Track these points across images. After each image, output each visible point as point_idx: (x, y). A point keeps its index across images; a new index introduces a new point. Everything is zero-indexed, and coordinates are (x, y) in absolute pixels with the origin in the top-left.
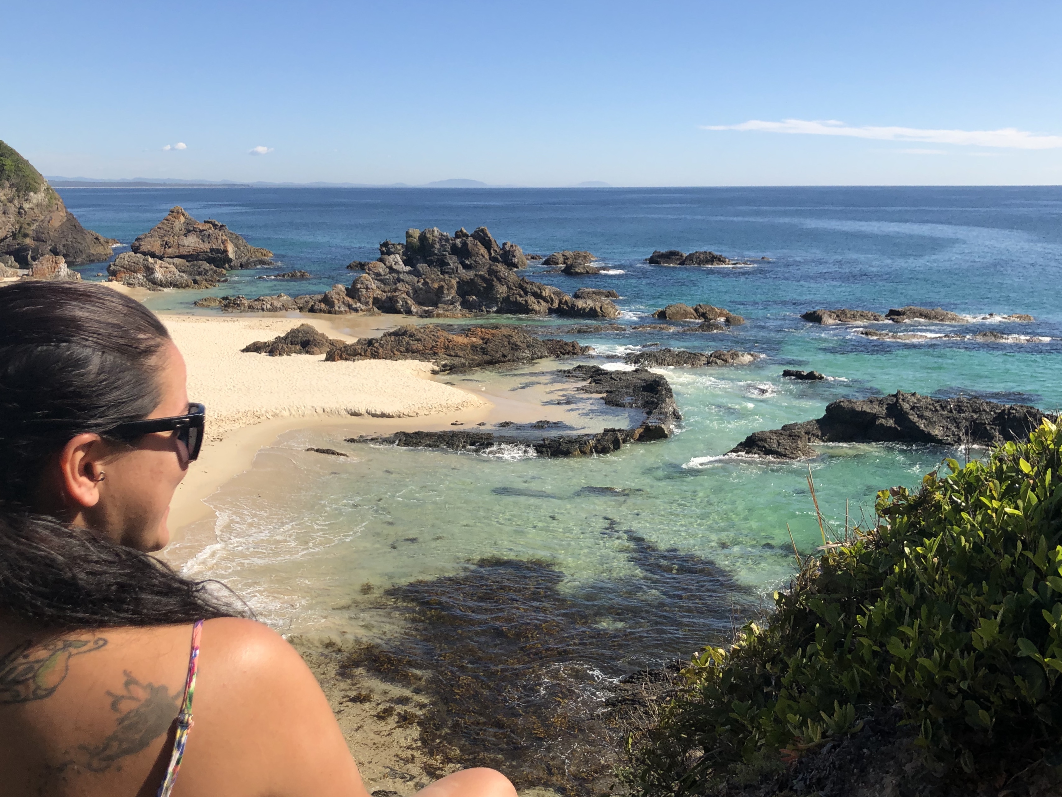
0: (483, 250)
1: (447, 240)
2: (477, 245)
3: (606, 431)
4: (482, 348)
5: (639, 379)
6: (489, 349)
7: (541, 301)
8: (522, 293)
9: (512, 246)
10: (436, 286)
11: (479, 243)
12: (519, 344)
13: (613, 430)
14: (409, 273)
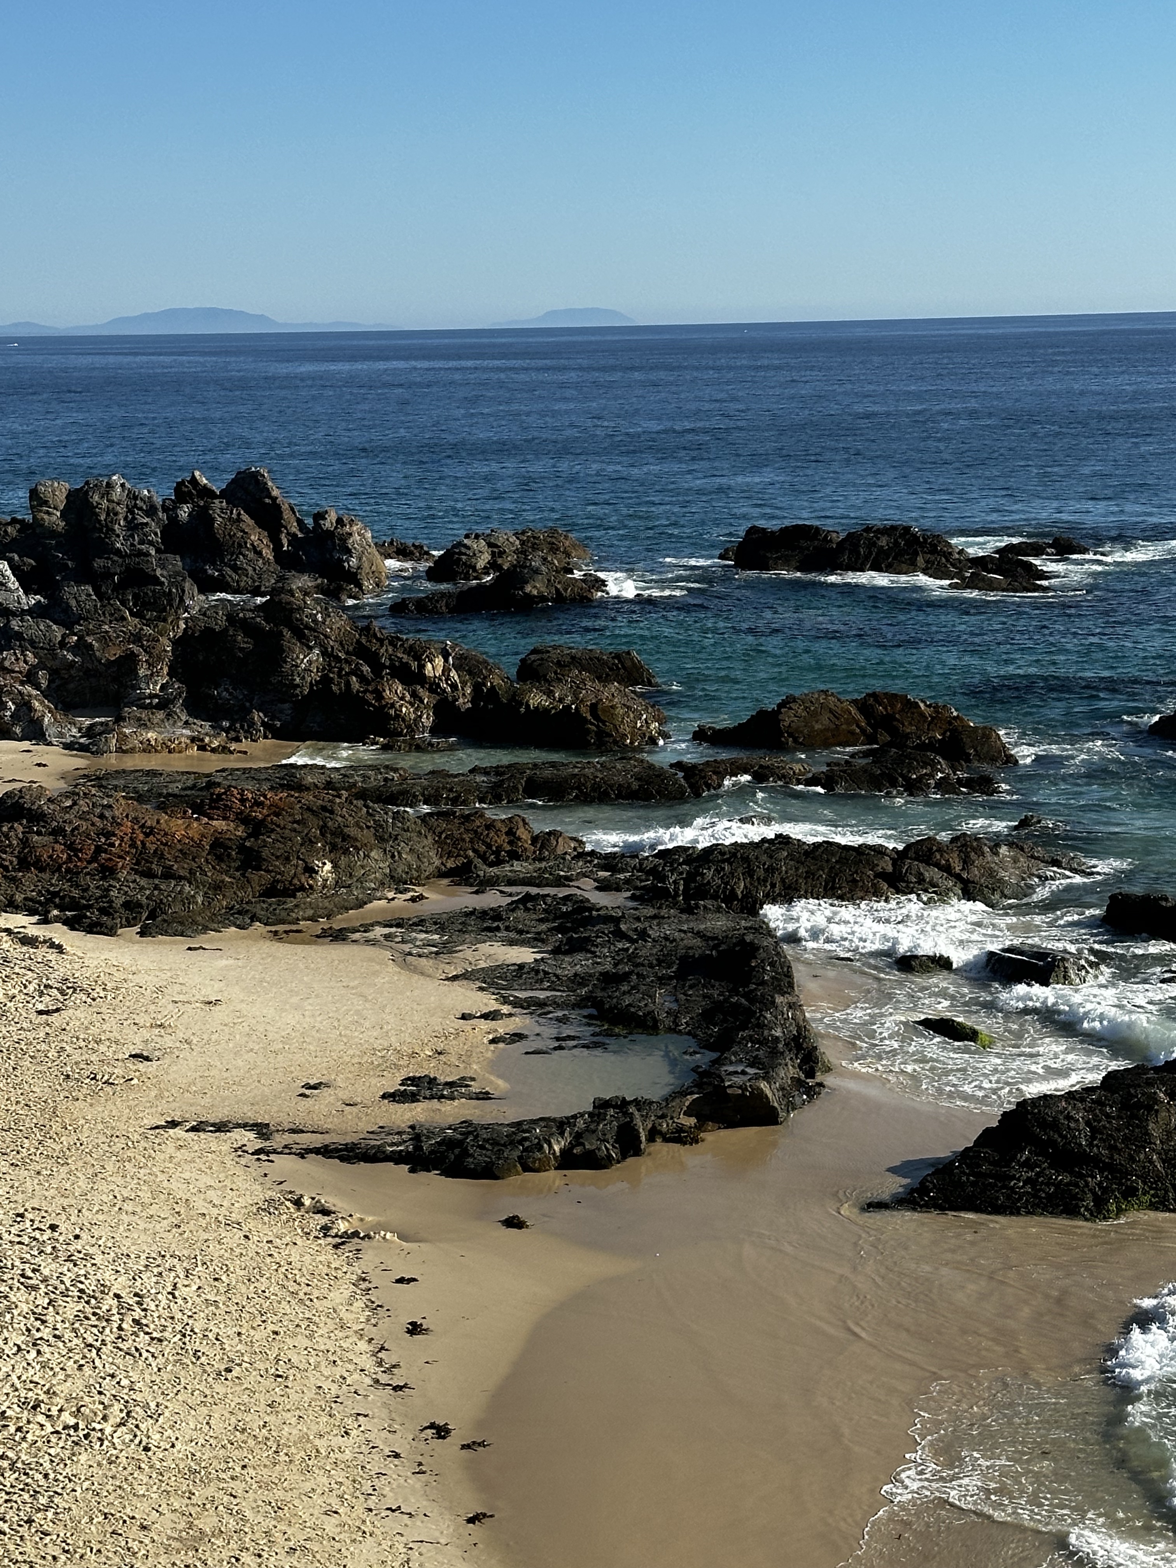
0: (256, 536)
1: (151, 511)
2: (239, 520)
3: (602, 1105)
4: (242, 848)
5: (698, 934)
6: (265, 852)
7: (421, 691)
8: (366, 669)
9: (340, 521)
10: (114, 653)
11: (245, 517)
12: (353, 831)
13: (622, 1105)
14: (37, 612)
